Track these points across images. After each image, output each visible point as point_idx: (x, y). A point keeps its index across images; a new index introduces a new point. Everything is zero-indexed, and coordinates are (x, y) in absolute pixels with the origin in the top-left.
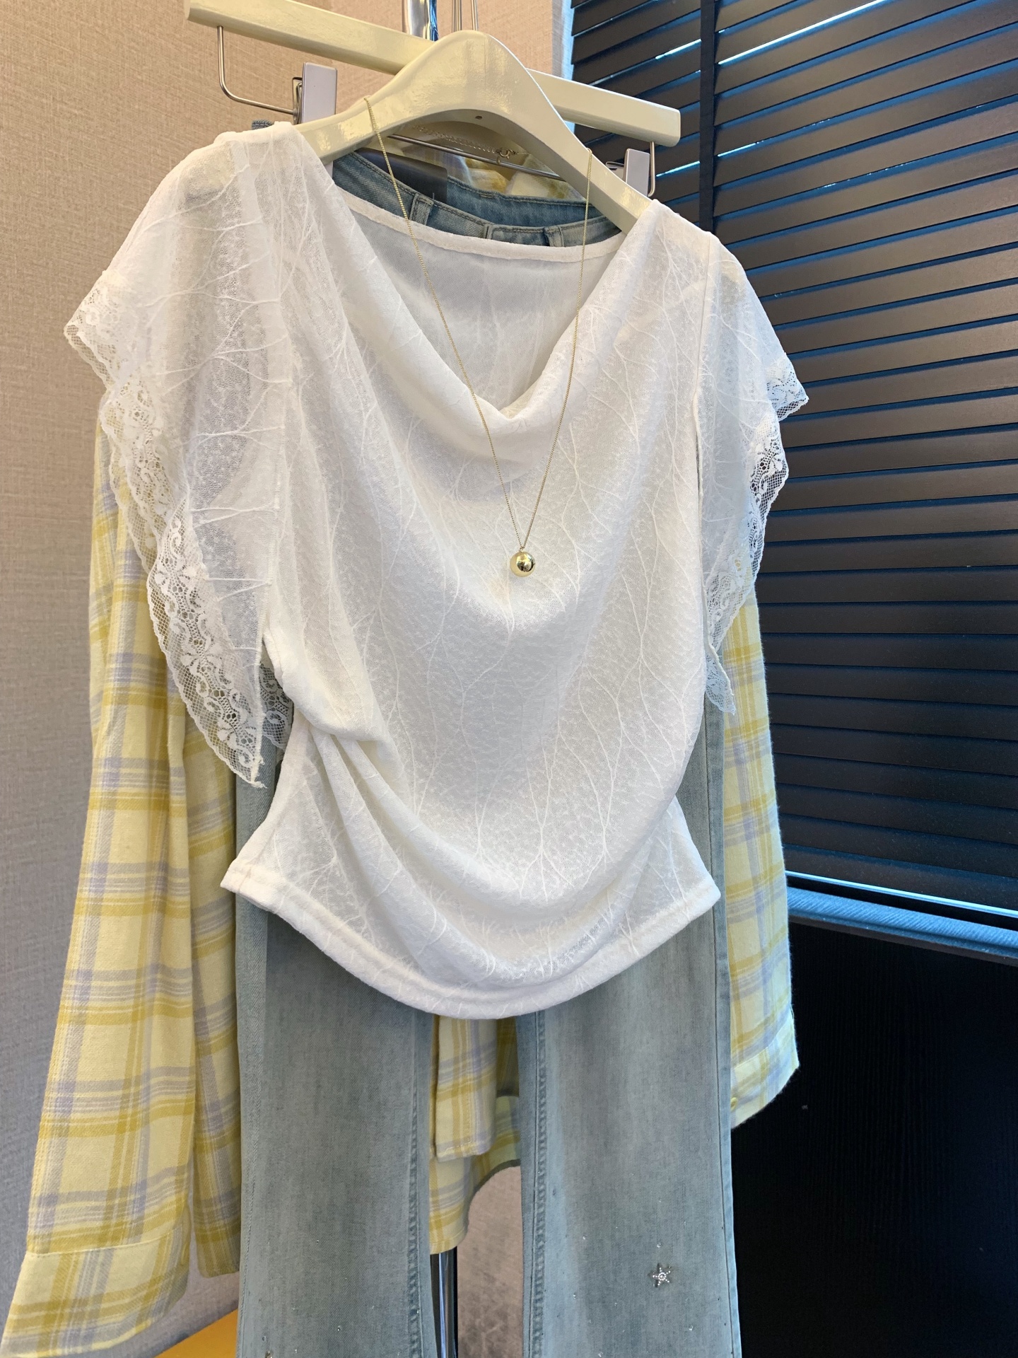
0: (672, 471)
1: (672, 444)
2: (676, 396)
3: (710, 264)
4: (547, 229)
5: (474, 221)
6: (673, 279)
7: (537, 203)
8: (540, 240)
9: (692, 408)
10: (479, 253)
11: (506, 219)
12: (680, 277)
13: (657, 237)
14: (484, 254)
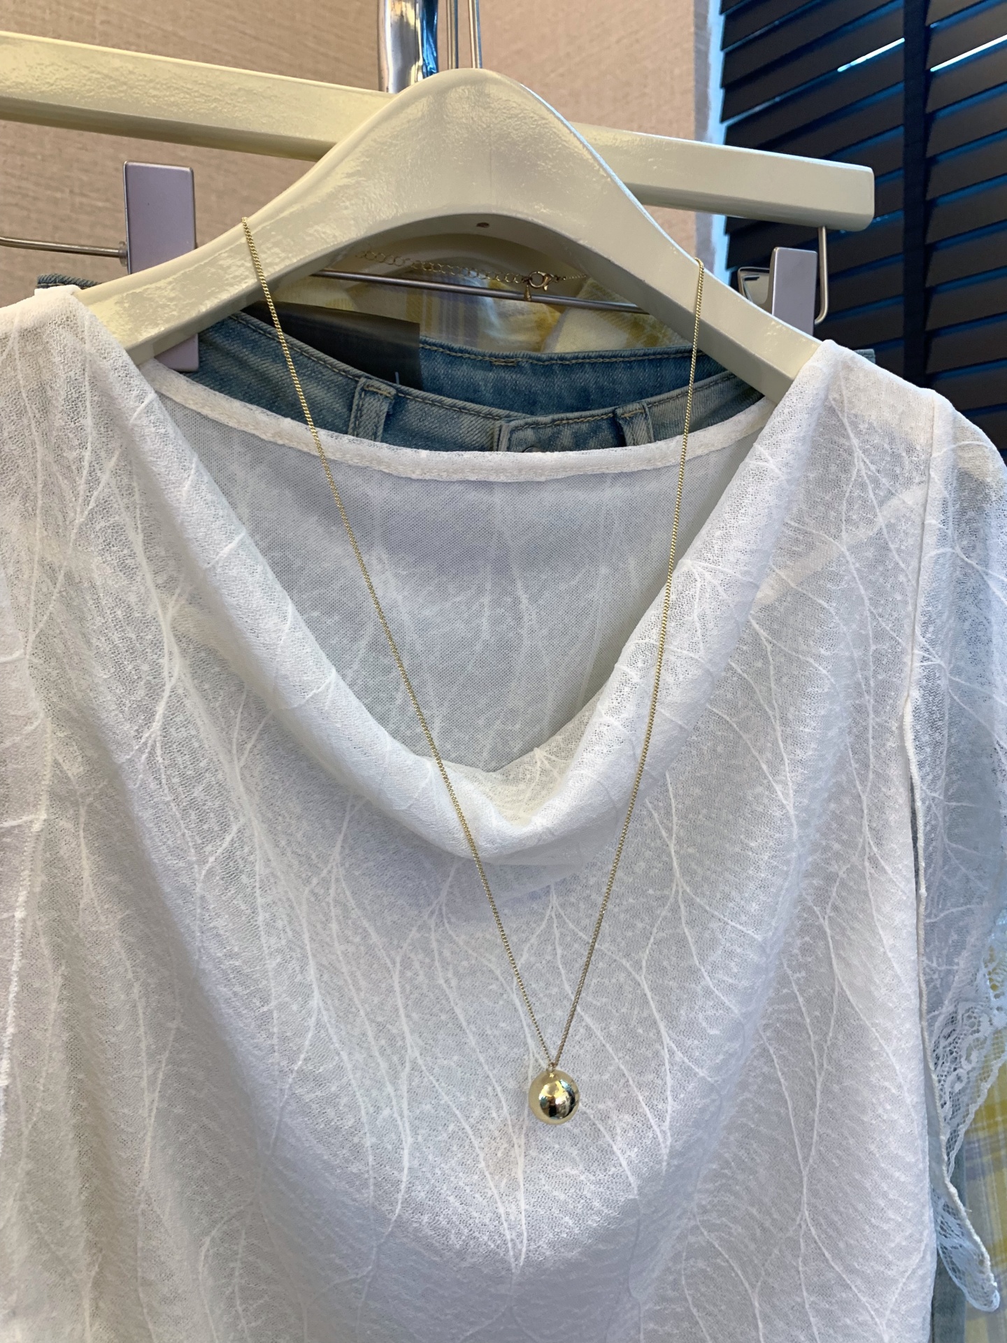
0: (864, 848)
1: (864, 798)
2: (870, 709)
3: (934, 455)
4: (619, 411)
5: (478, 414)
6: (863, 486)
7: (603, 362)
8: (607, 433)
9: (901, 728)
10: (481, 477)
11: (542, 399)
12: (876, 482)
13: (831, 411)
14: (492, 478)
